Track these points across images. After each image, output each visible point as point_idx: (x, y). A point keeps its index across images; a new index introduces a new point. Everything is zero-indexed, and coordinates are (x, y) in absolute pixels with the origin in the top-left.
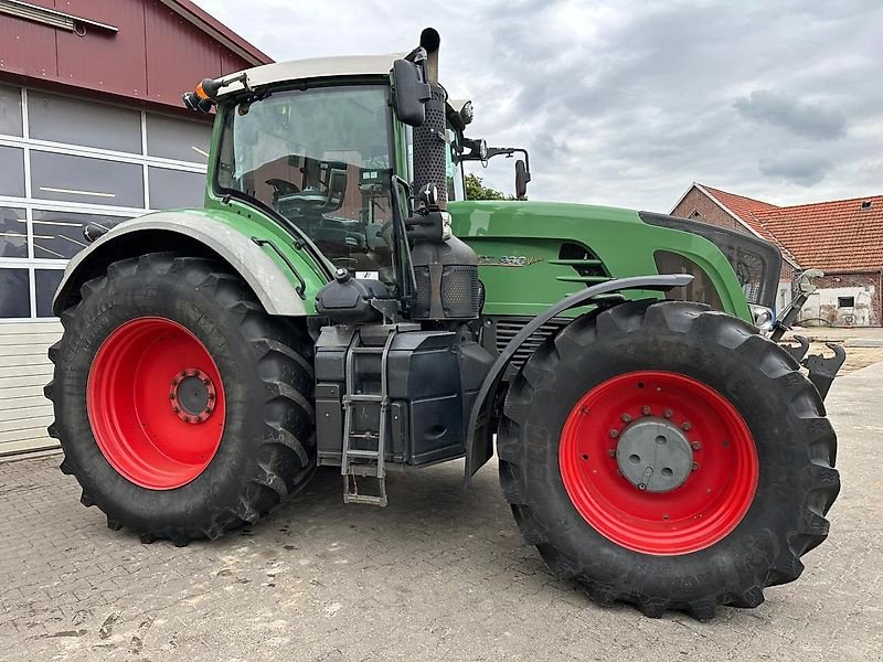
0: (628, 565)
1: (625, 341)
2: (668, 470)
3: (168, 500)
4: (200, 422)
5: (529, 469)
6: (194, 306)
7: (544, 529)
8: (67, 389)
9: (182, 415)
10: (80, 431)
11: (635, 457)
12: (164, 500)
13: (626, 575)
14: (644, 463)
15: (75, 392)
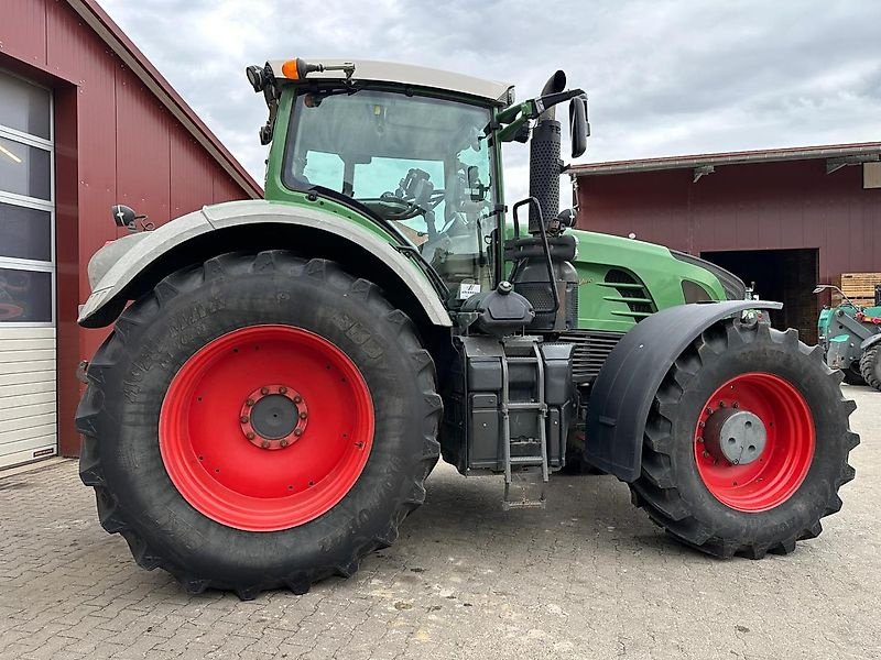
0: (743, 523)
1: (746, 350)
2: (752, 447)
3: (292, 540)
4: (284, 448)
5: (679, 457)
6: (343, 314)
7: (687, 505)
8: (129, 419)
9: (258, 442)
10: (148, 473)
11: (732, 440)
13: (744, 531)
14: (738, 443)
15: (142, 421)
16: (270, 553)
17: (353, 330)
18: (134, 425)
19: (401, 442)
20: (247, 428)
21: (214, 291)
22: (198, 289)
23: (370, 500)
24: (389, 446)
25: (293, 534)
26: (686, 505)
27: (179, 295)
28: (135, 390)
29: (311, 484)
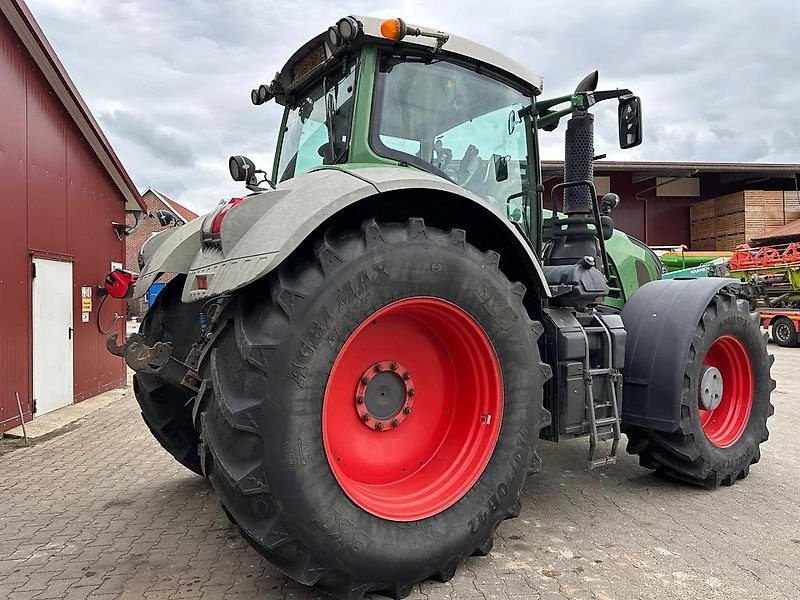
3: (444, 525)
8: (298, 407)
12: (440, 527)
15: (309, 409)
16: (429, 543)
17: (491, 302)
18: (303, 413)
19: (527, 413)
20: (362, 409)
21: (378, 259)
22: (361, 258)
23: (505, 474)
24: (517, 418)
25: (444, 518)
26: (697, 447)
27: (344, 265)
28: (304, 373)
29: (421, 464)
